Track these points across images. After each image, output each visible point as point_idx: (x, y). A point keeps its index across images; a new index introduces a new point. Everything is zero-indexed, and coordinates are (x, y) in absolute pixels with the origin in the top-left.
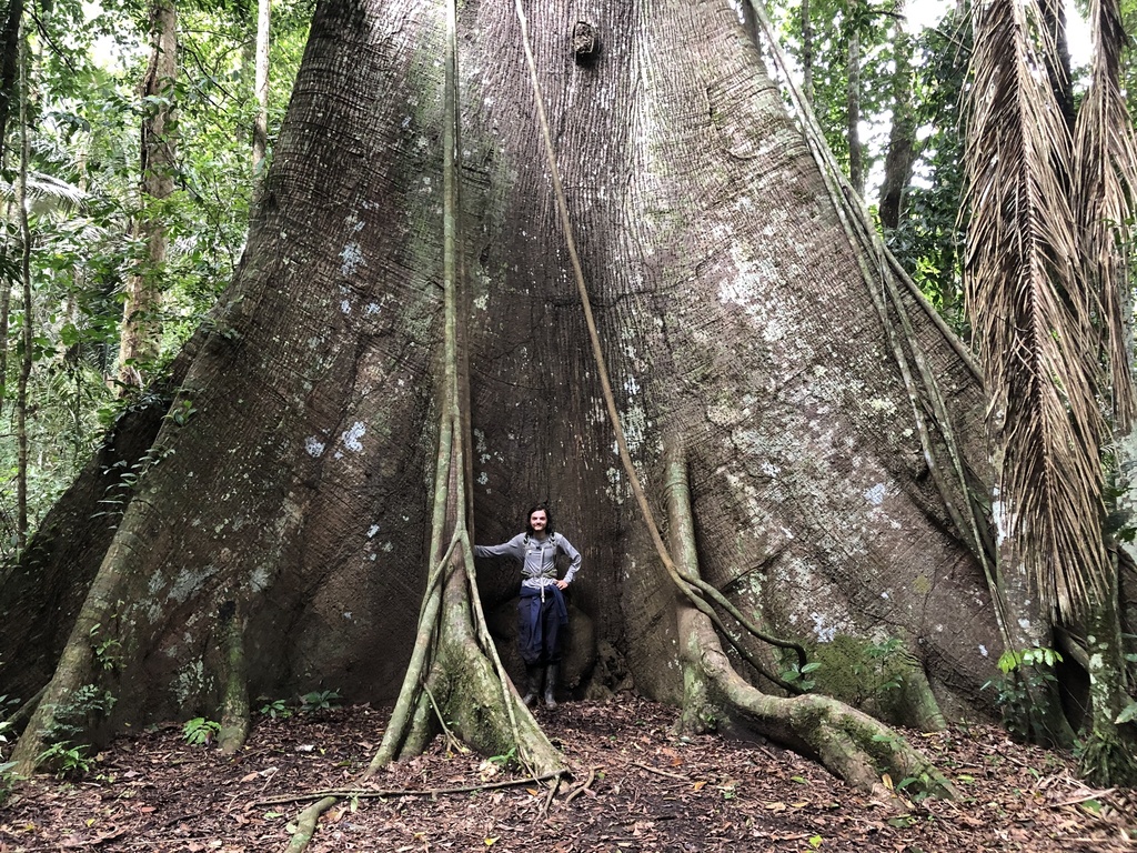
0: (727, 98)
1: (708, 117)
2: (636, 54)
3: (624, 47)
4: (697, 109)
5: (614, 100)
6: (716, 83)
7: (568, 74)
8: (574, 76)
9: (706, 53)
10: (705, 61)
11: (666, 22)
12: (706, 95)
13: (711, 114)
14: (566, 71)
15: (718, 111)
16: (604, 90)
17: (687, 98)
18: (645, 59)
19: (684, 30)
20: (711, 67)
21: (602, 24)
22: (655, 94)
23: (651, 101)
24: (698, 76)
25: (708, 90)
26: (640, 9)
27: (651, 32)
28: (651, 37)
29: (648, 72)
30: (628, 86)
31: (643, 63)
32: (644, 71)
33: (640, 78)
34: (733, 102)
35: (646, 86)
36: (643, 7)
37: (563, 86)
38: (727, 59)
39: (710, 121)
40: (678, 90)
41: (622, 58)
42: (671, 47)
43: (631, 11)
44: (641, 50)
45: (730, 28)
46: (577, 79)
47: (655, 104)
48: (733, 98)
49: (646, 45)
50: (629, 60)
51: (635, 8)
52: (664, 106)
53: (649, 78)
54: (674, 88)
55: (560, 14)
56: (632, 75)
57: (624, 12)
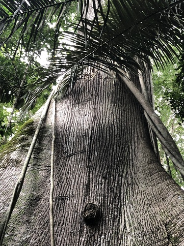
0: (177, 227)
1: (167, 240)
2: (123, 216)
3: (116, 213)
4: (160, 237)
5: (109, 242)
6: (170, 221)
7: (81, 231)
8: (85, 231)
9: (163, 207)
10: (162, 211)
11: (139, 197)
12: (164, 228)
13: (169, 239)
14: (81, 229)
15: (173, 236)
16: (103, 237)
17: (153, 233)
18: (128, 217)
19: (149, 198)
20: (166, 213)
21: (103, 204)
22: (133, 234)
23: (131, 238)
24: (159, 219)
25: (165, 226)
26: (125, 194)
27: (131, 203)
28: (131, 206)
29: (130, 223)
30: (118, 233)
31: (127, 219)
32: (127, 223)
33: (125, 227)
34: (181, 229)
35: (128, 230)
36: (127, 193)
37: (78, 238)
38: (175, 206)
39: (168, 242)
40: (147, 229)
41: (114, 219)
42: (142, 208)
43: (120, 196)
44: (126, 213)
45: (175, 192)
46: (87, 233)
47: (134, 239)
48: (181, 226)
49: (128, 210)
50: (119, 220)
51: (122, 194)
52: (139, 239)
53: (130, 226)
54: (145, 228)
55: (80, 203)
56: (121, 226)
57: (116, 197)
